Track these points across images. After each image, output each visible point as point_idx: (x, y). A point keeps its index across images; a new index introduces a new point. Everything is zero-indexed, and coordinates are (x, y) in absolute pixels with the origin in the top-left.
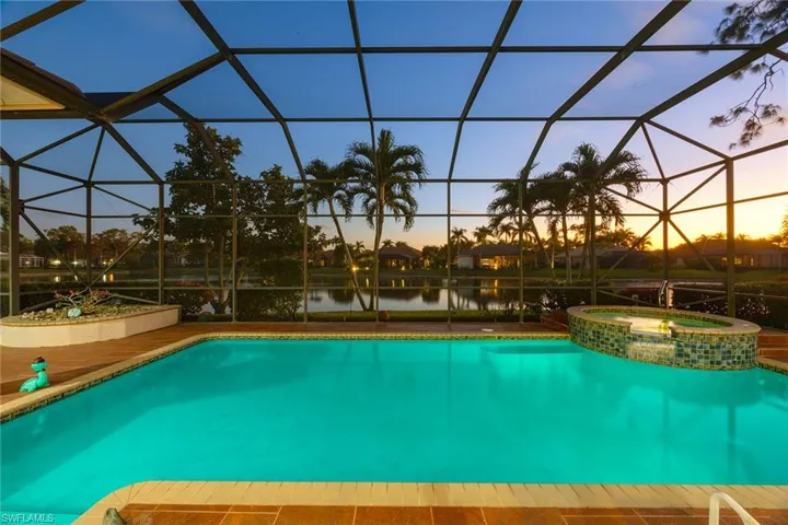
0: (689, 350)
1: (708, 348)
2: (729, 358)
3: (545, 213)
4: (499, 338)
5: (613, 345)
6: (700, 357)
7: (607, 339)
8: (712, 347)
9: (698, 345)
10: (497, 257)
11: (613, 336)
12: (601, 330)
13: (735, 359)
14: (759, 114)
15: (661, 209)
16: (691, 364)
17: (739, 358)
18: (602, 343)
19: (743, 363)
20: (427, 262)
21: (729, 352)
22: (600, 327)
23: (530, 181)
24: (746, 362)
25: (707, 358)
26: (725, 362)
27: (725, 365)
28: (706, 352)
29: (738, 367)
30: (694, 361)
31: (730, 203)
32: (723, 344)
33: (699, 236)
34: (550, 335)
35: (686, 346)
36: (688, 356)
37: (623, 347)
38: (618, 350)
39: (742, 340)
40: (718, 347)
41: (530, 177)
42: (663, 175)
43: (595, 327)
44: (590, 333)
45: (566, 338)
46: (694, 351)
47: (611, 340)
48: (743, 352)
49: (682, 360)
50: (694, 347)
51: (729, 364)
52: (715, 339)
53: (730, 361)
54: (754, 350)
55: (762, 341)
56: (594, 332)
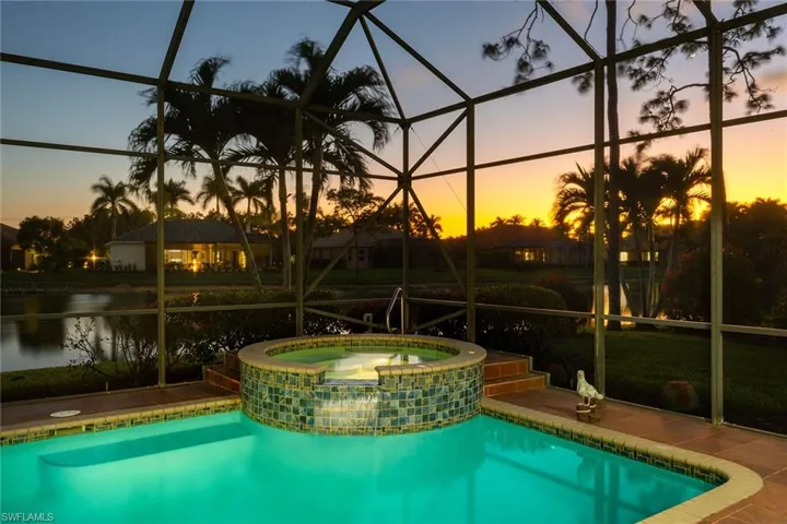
0: (395, 403)
1: (420, 397)
2: (445, 407)
3: (251, 160)
4: (89, 428)
5: (296, 412)
6: (410, 412)
7: (289, 401)
8: (425, 394)
9: (408, 393)
10: (197, 247)
11: (297, 395)
12: (280, 386)
13: (453, 408)
14: (530, 52)
15: (401, 169)
16: (398, 426)
17: (457, 404)
18: (282, 408)
19: (462, 411)
20: (33, 255)
21: (445, 397)
22: (279, 379)
23: (218, 92)
24: (465, 409)
25: (419, 412)
26: (440, 414)
27: (441, 419)
28: (418, 403)
29: (455, 418)
30: (403, 421)
31: (471, 168)
32: (438, 386)
33: (494, 220)
34: (202, 406)
35: (394, 396)
36: (395, 412)
37: (311, 413)
38: (303, 419)
39: (461, 376)
40: (432, 392)
41: (216, 85)
42: (401, 114)
43: (272, 382)
44: (266, 393)
45: (233, 407)
46: (402, 404)
47: (295, 403)
48: (462, 396)
49: (387, 421)
50: (403, 396)
51: (445, 417)
52: (429, 380)
53: (447, 412)
54: (475, 390)
55: (489, 375)
56: (271, 390)
